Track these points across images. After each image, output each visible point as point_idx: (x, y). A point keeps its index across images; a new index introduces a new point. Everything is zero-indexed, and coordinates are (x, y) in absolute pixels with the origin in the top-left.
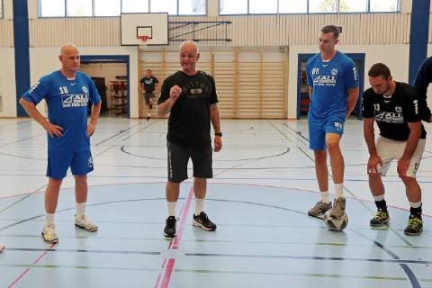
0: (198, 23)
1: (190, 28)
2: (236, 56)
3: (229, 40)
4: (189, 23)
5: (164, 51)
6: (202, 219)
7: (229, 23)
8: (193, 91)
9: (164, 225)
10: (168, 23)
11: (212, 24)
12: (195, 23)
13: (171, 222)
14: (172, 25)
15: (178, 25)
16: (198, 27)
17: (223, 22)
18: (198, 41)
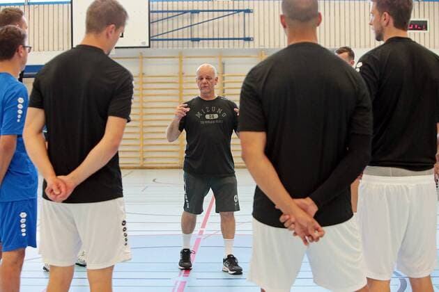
0: (198, 12)
1: (185, 21)
3: (249, 39)
4: (185, 12)
5: (142, 57)
7: (248, 11)
8: (207, 117)
10: (149, 12)
11: (221, 14)
12: (193, 12)
13: (186, 255)
14: (154, 16)
15: (165, 15)
16: (198, 18)
17: (239, 11)
18: (198, 40)
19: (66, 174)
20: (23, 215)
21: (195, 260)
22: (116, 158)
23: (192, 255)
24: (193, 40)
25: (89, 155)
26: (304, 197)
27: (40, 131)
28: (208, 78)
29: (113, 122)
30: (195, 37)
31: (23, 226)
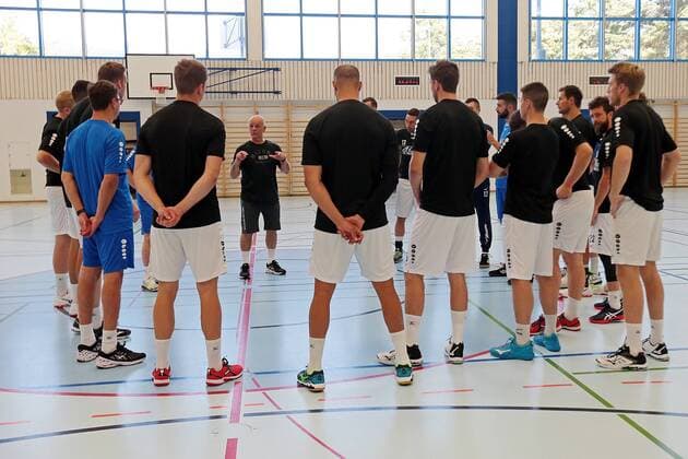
0: (235, 69)
1: (224, 76)
2: (288, 113)
3: (277, 93)
4: (225, 69)
6: (274, 266)
7: (277, 69)
8: (260, 157)
9: (240, 271)
11: (255, 71)
12: (231, 69)
13: (246, 269)
16: (235, 75)
17: (269, 69)
18: (236, 93)
19: (174, 205)
20: (124, 241)
21: (253, 271)
22: (214, 190)
23: (251, 269)
24: (232, 93)
25: (193, 188)
26: (353, 214)
27: (148, 174)
28: (257, 126)
29: (211, 160)
30: (234, 90)
31: (124, 250)
